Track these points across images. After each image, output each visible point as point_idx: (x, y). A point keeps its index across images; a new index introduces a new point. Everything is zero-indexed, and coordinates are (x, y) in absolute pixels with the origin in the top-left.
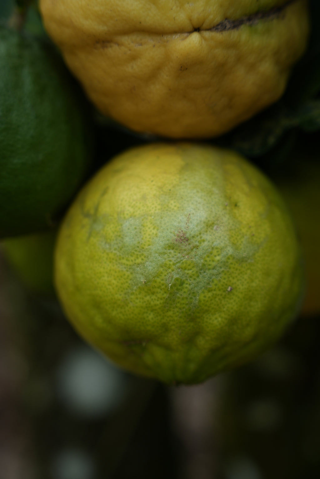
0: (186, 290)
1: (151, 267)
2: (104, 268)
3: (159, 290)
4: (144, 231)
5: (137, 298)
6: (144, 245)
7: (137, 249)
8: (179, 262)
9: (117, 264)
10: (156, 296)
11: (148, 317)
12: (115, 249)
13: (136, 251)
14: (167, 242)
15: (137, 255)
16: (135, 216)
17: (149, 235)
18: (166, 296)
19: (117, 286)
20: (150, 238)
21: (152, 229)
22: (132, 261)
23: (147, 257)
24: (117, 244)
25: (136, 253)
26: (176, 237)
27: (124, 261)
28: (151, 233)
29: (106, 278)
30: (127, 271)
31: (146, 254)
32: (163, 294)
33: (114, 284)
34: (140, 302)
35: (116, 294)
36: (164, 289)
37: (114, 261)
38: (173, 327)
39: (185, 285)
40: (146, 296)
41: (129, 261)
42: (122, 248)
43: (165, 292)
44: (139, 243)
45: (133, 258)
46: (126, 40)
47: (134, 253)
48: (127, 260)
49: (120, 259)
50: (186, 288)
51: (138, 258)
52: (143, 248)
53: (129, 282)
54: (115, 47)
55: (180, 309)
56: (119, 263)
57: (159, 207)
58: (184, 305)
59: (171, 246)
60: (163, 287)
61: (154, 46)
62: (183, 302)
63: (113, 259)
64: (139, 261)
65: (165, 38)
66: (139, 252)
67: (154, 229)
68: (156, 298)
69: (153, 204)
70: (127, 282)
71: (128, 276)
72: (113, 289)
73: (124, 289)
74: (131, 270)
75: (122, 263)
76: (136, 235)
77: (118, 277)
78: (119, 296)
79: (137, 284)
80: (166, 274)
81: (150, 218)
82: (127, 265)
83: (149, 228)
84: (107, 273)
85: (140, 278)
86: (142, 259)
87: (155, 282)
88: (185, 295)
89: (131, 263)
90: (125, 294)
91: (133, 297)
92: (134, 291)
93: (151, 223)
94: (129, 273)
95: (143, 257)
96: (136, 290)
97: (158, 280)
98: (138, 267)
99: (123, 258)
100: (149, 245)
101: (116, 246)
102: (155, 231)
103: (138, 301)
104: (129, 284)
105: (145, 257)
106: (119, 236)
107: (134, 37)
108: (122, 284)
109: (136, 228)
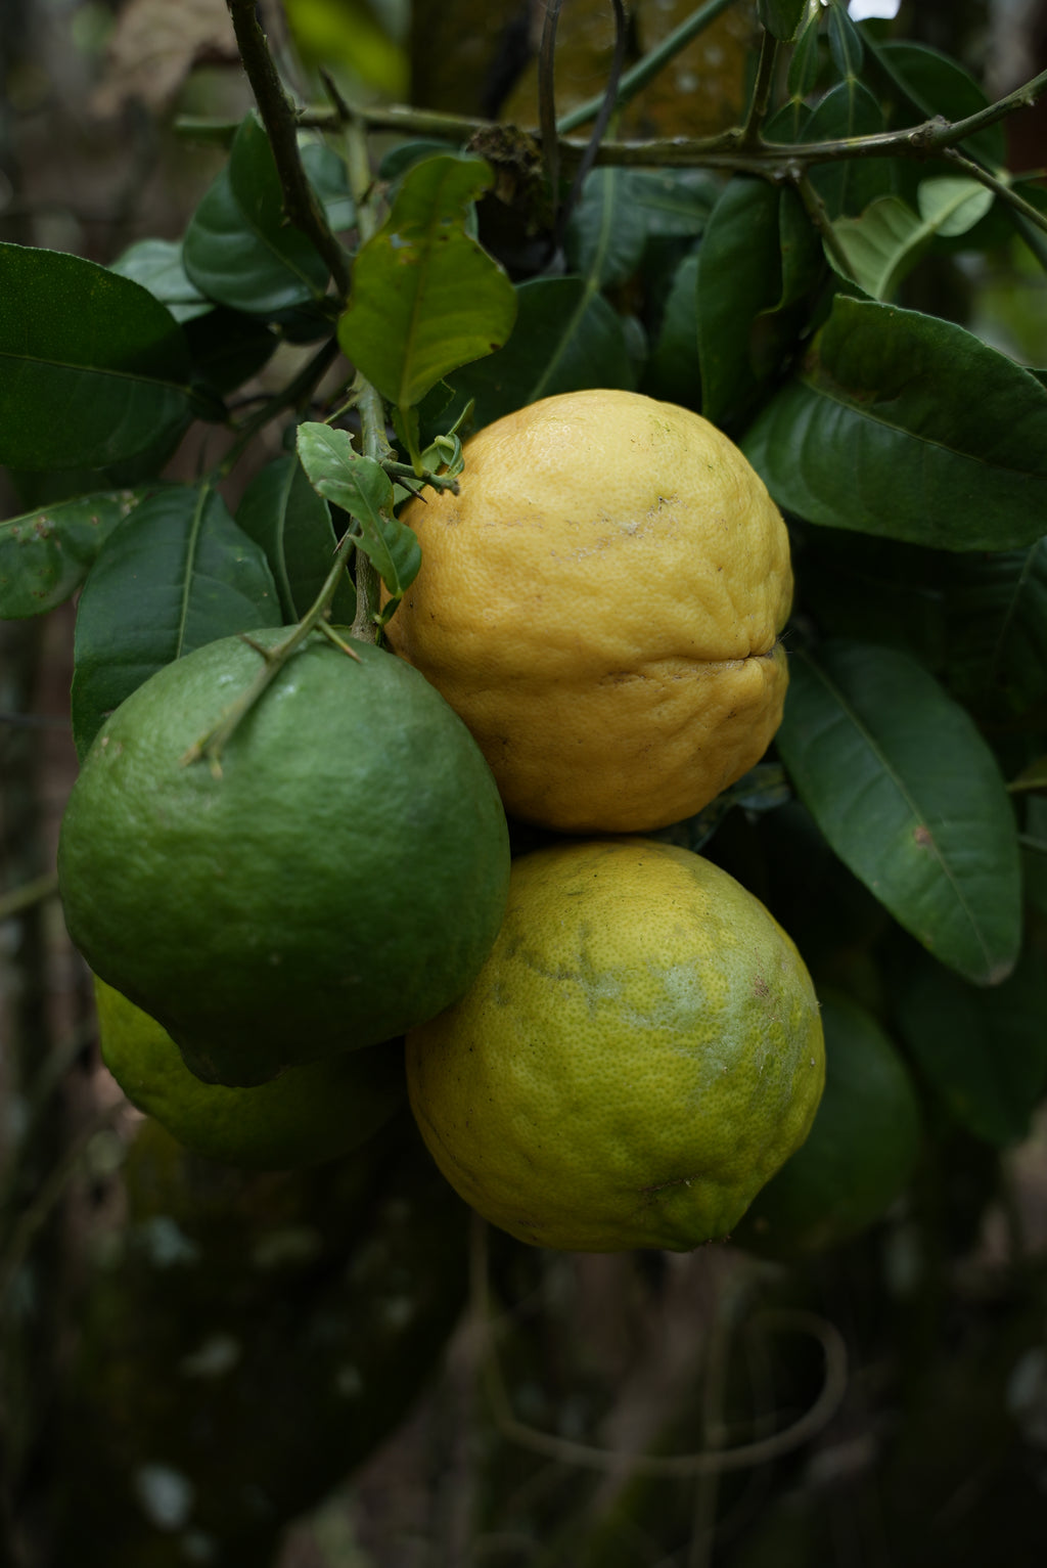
0: (777, 1073)
1: (731, 1042)
2: (645, 1059)
3: (744, 1080)
4: (704, 984)
5: (711, 1101)
6: (714, 1008)
7: (703, 1016)
8: (766, 1029)
9: (671, 1049)
10: (739, 1091)
11: (723, 1130)
12: (664, 1023)
13: (701, 1020)
14: (747, 998)
15: (705, 1026)
16: (680, 963)
17: (716, 990)
18: (753, 1088)
19: (674, 1087)
20: (720, 995)
21: (716, 979)
22: (698, 1038)
23: (723, 1028)
24: (664, 1013)
25: (703, 1023)
26: (754, 988)
27: (684, 1041)
28: (718, 987)
29: (651, 1076)
30: (692, 1057)
31: (719, 1022)
32: (750, 1087)
33: (668, 1084)
34: (716, 1106)
35: (674, 1100)
36: (751, 1077)
37: (664, 1044)
38: (753, 1141)
39: (776, 1065)
40: (724, 1095)
41: (693, 1039)
42: (677, 1018)
43: (753, 1082)
44: (704, 1005)
45: (699, 1034)
46: (660, 670)
47: (699, 1024)
48: (689, 1038)
49: (676, 1039)
50: (778, 1069)
51: (706, 1032)
52: (712, 1014)
53: (698, 1075)
54: (639, 681)
55: (769, 1106)
56: (675, 1046)
57: (710, 943)
58: (775, 1099)
59: (751, 1005)
60: (751, 1073)
61: (698, 679)
62: (774, 1093)
63: (662, 1041)
64: (709, 1036)
65: (715, 667)
66: (707, 1021)
67: (719, 979)
68: (740, 1095)
69: (699, 939)
70: (693, 1076)
71: (695, 1065)
72: (668, 1092)
73: (688, 1089)
74: (699, 1054)
75: (681, 1045)
76: (696, 994)
77: (676, 1069)
78: (679, 1104)
79: (712, 1077)
80: (753, 1050)
81: (707, 963)
82: (691, 1046)
83: (712, 979)
84: (652, 1067)
85: (715, 1065)
86: (714, 1033)
87: (740, 1067)
88: (777, 1082)
89: (697, 1042)
90: (691, 1097)
91: (705, 1099)
92: (708, 1090)
93: (712, 971)
94: (695, 1059)
95: (714, 1029)
96: (710, 1087)
97: (745, 1062)
98: (708, 1047)
99: (682, 1036)
100: (721, 1007)
101: (662, 1018)
102: (722, 983)
103: (712, 1105)
104: (698, 1078)
105: (719, 1028)
106: (665, 1000)
107: (671, 665)
108: (684, 1081)
109: (691, 983)
